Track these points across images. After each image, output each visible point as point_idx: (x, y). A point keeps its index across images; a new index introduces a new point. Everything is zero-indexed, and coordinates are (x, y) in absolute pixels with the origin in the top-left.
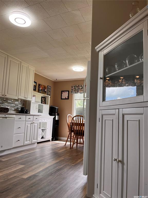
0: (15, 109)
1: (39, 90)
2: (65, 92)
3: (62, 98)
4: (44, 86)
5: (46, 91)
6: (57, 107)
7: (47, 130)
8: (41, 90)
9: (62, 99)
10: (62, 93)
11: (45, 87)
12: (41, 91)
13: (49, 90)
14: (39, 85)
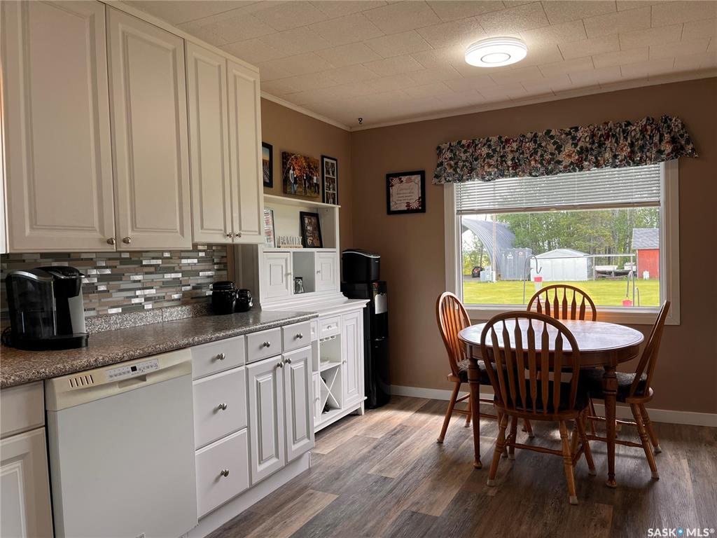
0: (185, 294)
1: (286, 180)
2: (404, 178)
3: (393, 208)
4: (305, 157)
5: (317, 185)
6: (374, 254)
7: (344, 368)
8: (295, 178)
9: (390, 212)
10: (389, 186)
11: (311, 167)
12: (296, 186)
13: (329, 174)
14: (285, 156)
